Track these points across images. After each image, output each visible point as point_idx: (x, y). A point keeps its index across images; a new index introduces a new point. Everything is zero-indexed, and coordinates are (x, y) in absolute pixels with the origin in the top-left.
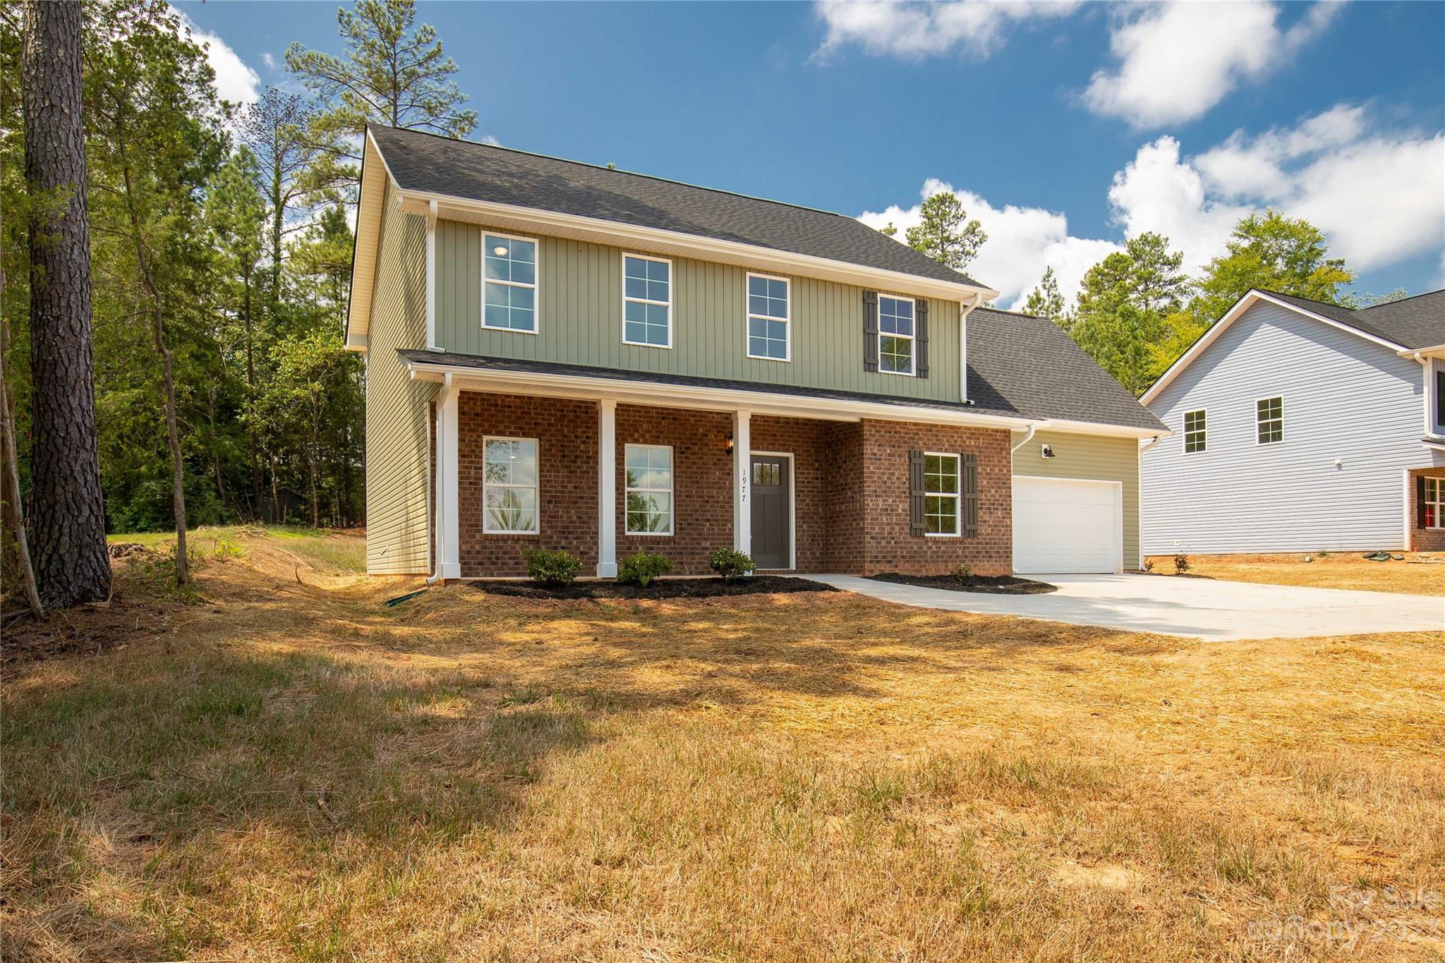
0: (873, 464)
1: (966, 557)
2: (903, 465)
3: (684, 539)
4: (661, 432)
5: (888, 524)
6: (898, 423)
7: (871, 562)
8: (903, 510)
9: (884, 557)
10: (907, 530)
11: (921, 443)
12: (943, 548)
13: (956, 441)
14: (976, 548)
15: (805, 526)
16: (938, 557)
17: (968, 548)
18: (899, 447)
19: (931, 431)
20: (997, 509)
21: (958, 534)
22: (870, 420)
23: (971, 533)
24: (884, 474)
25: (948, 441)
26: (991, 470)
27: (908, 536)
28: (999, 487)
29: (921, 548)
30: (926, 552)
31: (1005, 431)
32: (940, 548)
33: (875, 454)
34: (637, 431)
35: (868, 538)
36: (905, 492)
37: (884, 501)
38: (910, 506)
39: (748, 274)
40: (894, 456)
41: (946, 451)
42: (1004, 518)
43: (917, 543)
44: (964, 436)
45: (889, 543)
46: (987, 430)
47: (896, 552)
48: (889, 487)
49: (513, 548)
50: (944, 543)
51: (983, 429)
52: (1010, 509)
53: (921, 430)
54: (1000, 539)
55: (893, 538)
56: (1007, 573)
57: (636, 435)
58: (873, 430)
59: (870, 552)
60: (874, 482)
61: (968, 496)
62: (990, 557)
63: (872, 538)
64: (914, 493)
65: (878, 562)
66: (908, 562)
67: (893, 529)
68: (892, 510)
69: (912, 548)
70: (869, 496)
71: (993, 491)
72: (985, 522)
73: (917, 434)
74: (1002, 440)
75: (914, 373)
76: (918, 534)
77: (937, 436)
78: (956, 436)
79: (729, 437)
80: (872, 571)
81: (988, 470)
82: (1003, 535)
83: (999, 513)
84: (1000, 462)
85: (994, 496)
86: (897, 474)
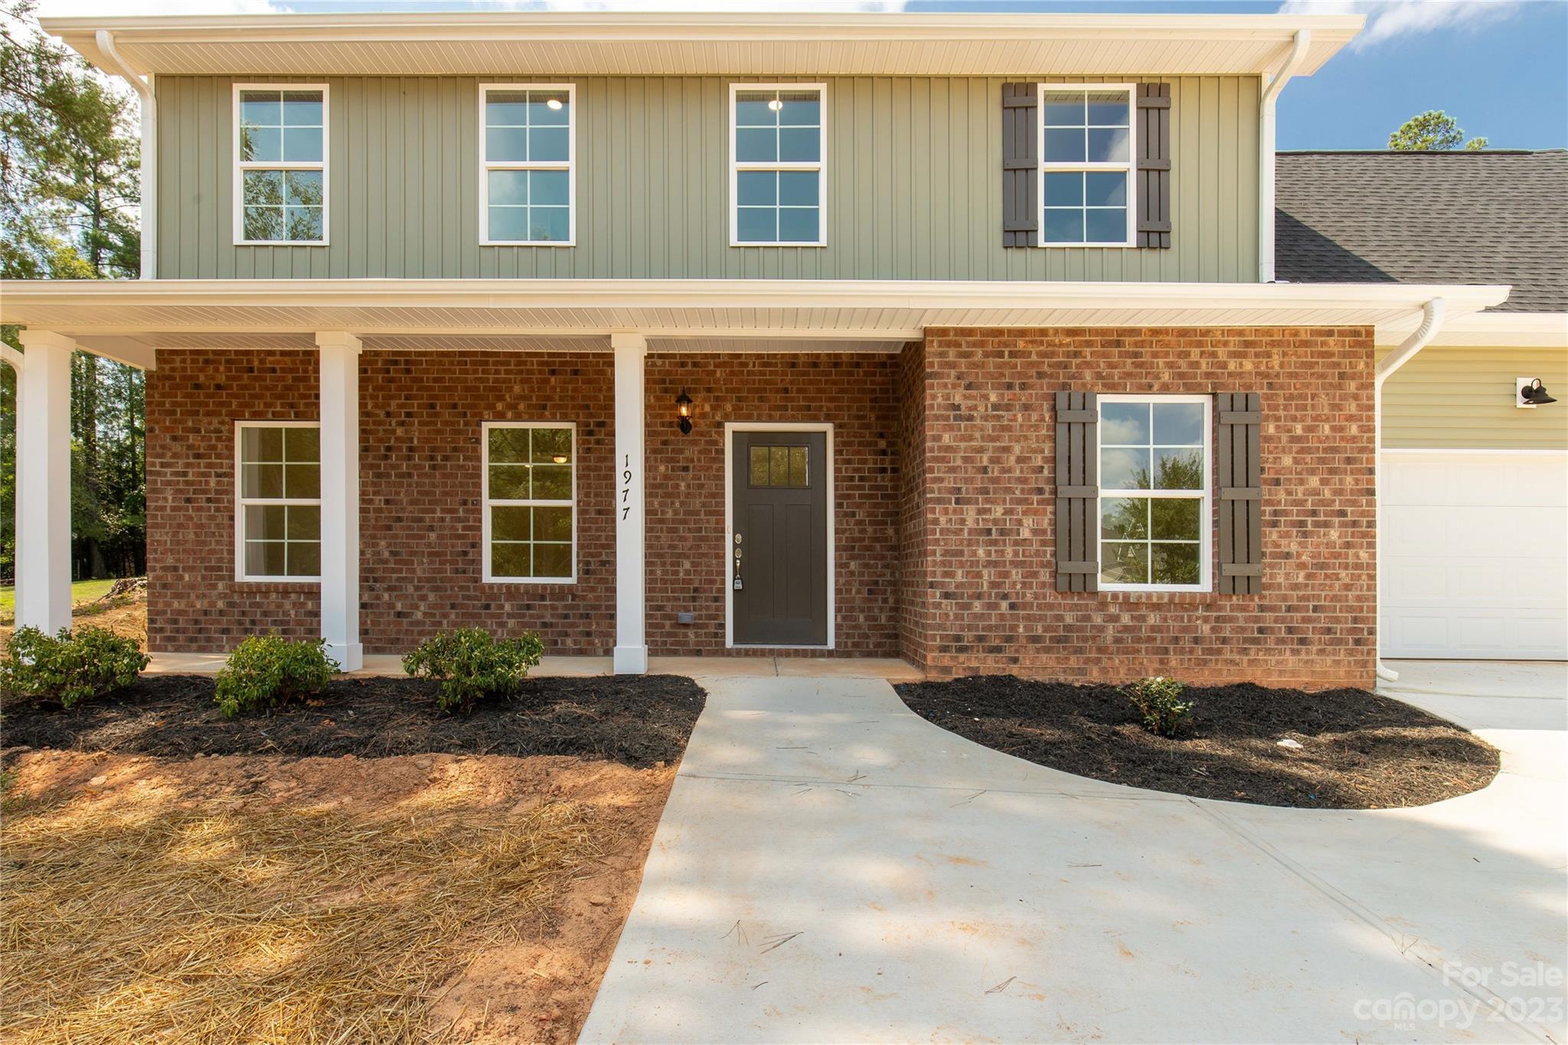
0: (951, 428)
1: (1224, 641)
2: (1036, 428)
3: (593, 589)
4: (549, 398)
5: (989, 564)
6: (1022, 333)
7: (944, 649)
8: (1035, 532)
9: (980, 639)
10: (1045, 576)
11: (1088, 375)
12: (1153, 619)
13: (1195, 365)
14: (1257, 619)
15: (853, 565)
16: (1139, 640)
17: (1231, 619)
18: (1023, 387)
19: (1118, 344)
20: (1326, 525)
21: (1206, 584)
22: (944, 332)
23: (1241, 585)
24: (981, 450)
25: (1170, 365)
26: (1309, 429)
27: (1048, 591)
28: (1332, 471)
29: (1087, 618)
30: (1101, 629)
31: (1355, 332)
32: (1143, 618)
33: (957, 407)
34: (501, 398)
35: (934, 596)
36: (1040, 491)
37: (980, 512)
38: (1054, 523)
39: (734, 88)
40: (1008, 407)
41: (1165, 389)
42: (1348, 545)
43: (1073, 608)
44: (1221, 352)
45: (993, 606)
46: (1295, 332)
47: (1014, 628)
48: (995, 480)
49: (279, 606)
50: (1157, 607)
51: (1283, 330)
52: (1371, 524)
53: (1089, 344)
54: (1334, 598)
55: (1005, 597)
56: (1358, 683)
57: (500, 406)
58: (952, 353)
59: (941, 627)
60: (953, 470)
61: (1228, 494)
62: (1303, 641)
63: (947, 596)
64: (1064, 491)
65: (962, 650)
66: (1048, 650)
67: (1006, 575)
68: (1002, 532)
69: (1059, 618)
70: (939, 501)
71: (1314, 482)
72: (1288, 555)
73: (1076, 354)
74: (1344, 355)
75: (1132, 240)
76: (1077, 584)
77: (1136, 355)
78: (1195, 353)
79: (684, 399)
80: (946, 670)
81: (1299, 430)
82: (1347, 587)
83: (1334, 534)
84: (1339, 407)
85: (1315, 492)
86: (1017, 449)
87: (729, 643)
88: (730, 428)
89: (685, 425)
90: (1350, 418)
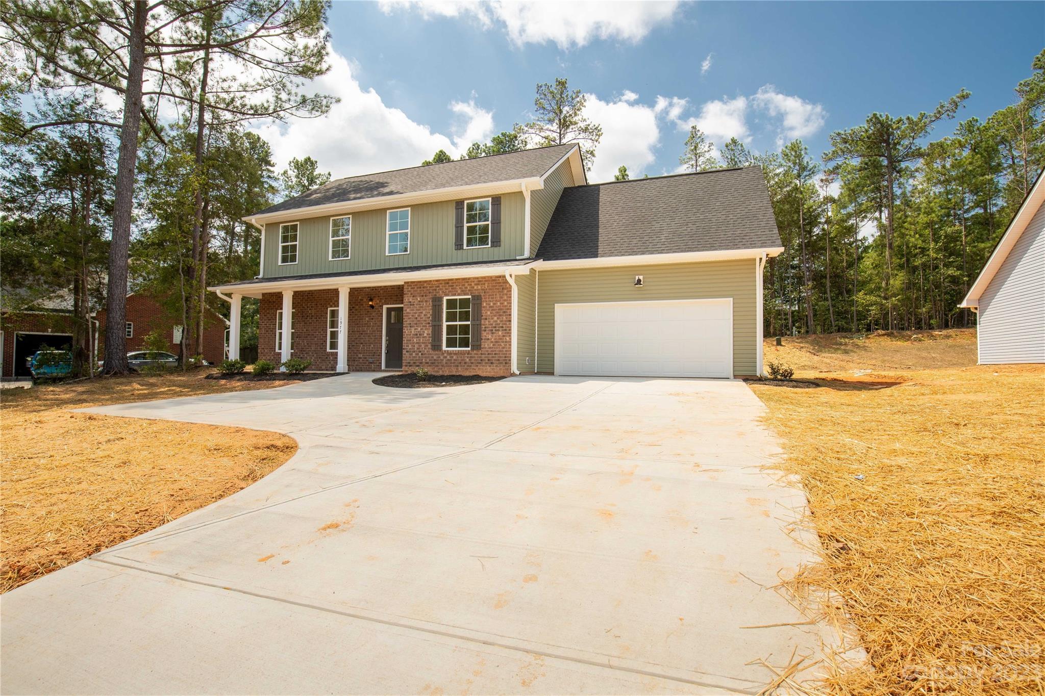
0: (409, 307)
1: (472, 363)
5: (417, 343)
6: (426, 282)
7: (406, 366)
8: (427, 334)
10: (430, 346)
11: (440, 292)
12: (455, 357)
13: (467, 287)
14: (479, 357)
17: (474, 357)
18: (426, 296)
19: (448, 283)
20: (498, 330)
21: (470, 348)
22: (408, 282)
24: (416, 313)
25: (461, 288)
26: (494, 304)
27: (430, 350)
28: (500, 315)
29: (440, 357)
30: (443, 360)
32: (453, 357)
33: (411, 302)
35: (404, 352)
36: (429, 323)
39: (388, 211)
40: (422, 301)
42: (504, 336)
43: (436, 354)
44: (473, 284)
45: (417, 354)
46: (491, 277)
47: (422, 360)
48: (419, 321)
50: (455, 354)
51: (488, 277)
52: (510, 330)
53: (441, 283)
54: (500, 351)
55: (420, 351)
58: (410, 288)
59: (406, 359)
61: (473, 323)
62: (492, 363)
63: (407, 351)
64: (433, 323)
67: (421, 346)
68: (420, 334)
69: (433, 357)
71: (495, 318)
72: (489, 339)
73: (439, 286)
74: (503, 283)
75: (490, 245)
76: (438, 348)
77: (452, 285)
78: (466, 284)
79: (371, 300)
80: (406, 371)
81: (492, 304)
82: (503, 348)
83: (500, 333)
84: (502, 298)
85: (496, 321)
86: (424, 312)
87: (383, 367)
88: (385, 307)
89: (372, 307)
90: (505, 300)
